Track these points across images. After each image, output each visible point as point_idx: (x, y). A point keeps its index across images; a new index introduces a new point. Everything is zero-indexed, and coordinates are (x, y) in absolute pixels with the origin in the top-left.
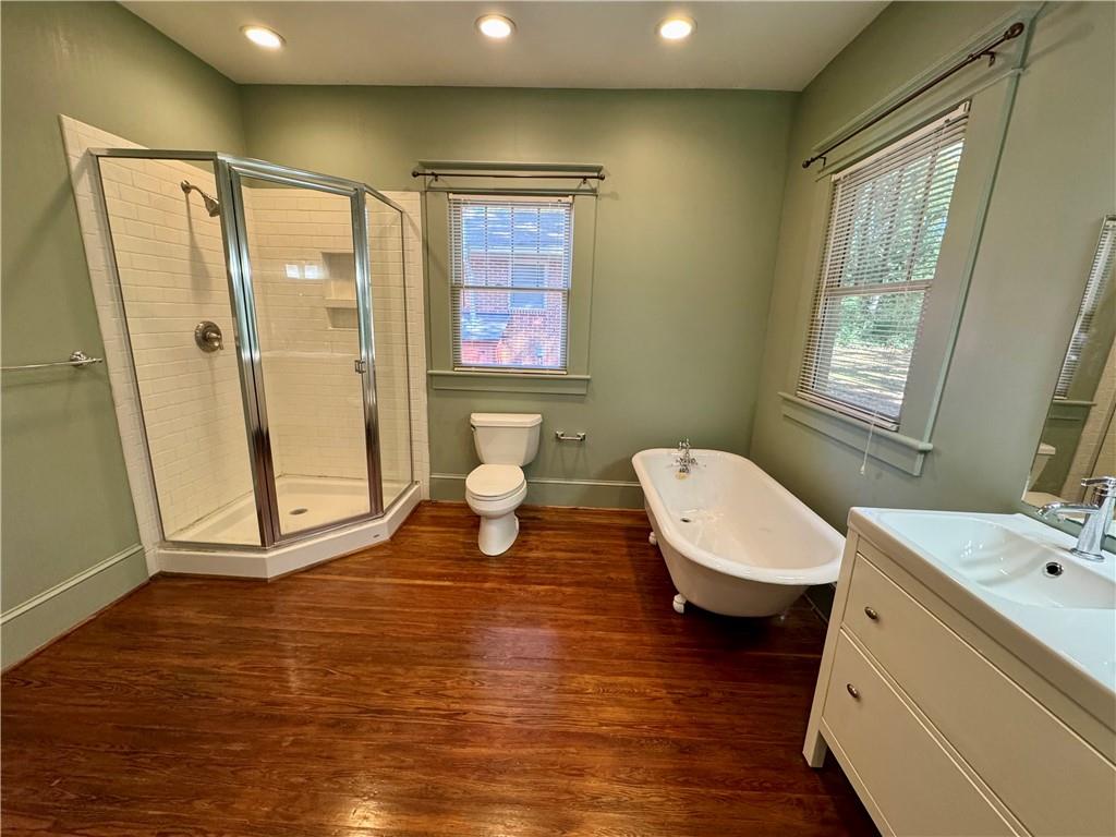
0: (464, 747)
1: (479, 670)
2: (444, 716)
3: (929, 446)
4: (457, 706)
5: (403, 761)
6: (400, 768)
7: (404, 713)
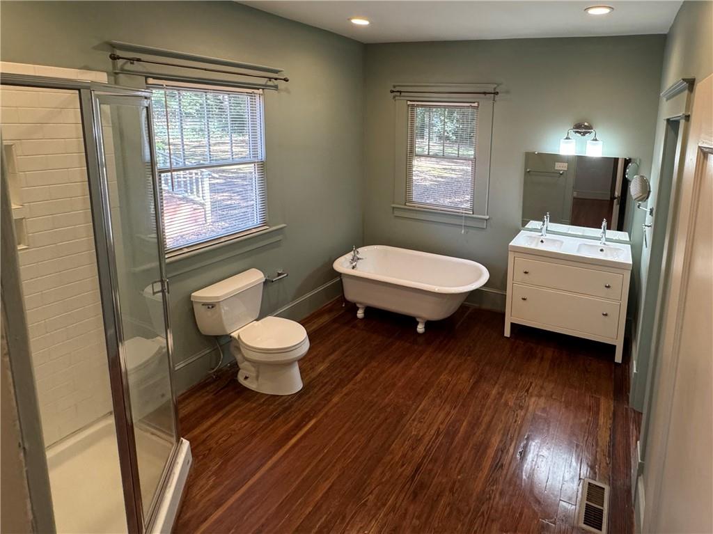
0: (459, 431)
1: (413, 418)
2: (436, 438)
3: (488, 217)
4: (433, 432)
5: (457, 458)
6: (459, 460)
7: (424, 457)
